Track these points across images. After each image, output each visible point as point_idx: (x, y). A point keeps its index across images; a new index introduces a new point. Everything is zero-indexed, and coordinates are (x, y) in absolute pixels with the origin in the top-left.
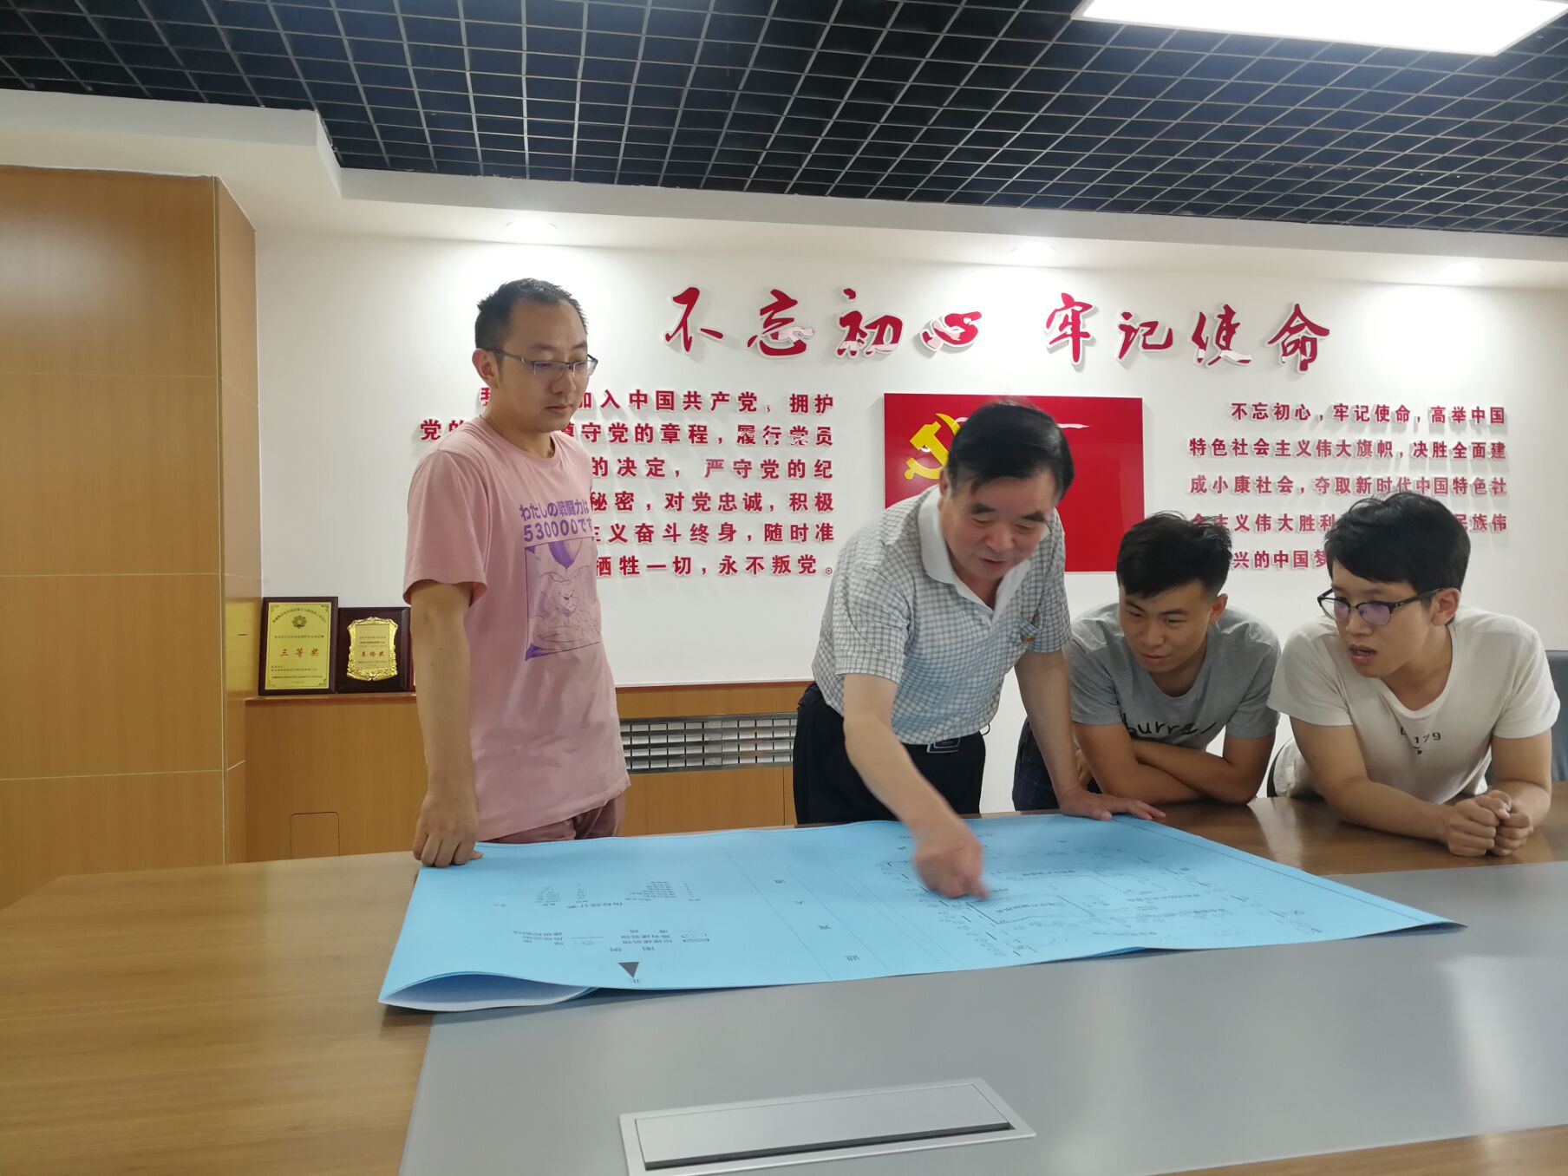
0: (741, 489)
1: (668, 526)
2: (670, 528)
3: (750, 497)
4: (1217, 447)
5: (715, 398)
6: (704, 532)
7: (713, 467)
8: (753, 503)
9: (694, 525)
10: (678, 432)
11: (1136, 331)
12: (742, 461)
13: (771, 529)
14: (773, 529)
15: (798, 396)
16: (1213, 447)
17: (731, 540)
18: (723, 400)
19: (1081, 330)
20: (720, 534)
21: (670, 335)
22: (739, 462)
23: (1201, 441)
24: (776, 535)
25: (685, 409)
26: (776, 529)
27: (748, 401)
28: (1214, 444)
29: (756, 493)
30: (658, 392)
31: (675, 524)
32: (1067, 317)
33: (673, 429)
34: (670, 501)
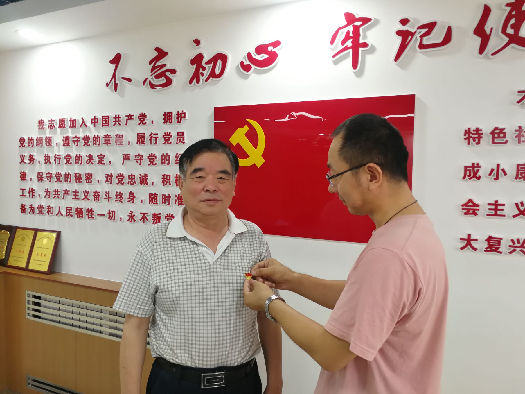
0: (138, 171)
1: (106, 192)
2: (107, 194)
3: (143, 176)
4: (496, 135)
5: (127, 118)
6: (121, 197)
7: (126, 159)
8: (144, 180)
9: (117, 192)
10: (111, 139)
11: (413, 34)
12: (139, 155)
13: (152, 196)
14: (153, 196)
15: (168, 113)
16: (491, 136)
17: (133, 202)
18: (131, 119)
19: (361, 41)
20: (128, 198)
21: (108, 83)
22: (137, 156)
23: (477, 130)
24: (155, 200)
25: (114, 125)
26: (155, 196)
27: (142, 118)
28: (492, 133)
29: (145, 174)
30: (103, 117)
31: (109, 191)
32: (348, 32)
33: (108, 137)
34: (107, 178)
